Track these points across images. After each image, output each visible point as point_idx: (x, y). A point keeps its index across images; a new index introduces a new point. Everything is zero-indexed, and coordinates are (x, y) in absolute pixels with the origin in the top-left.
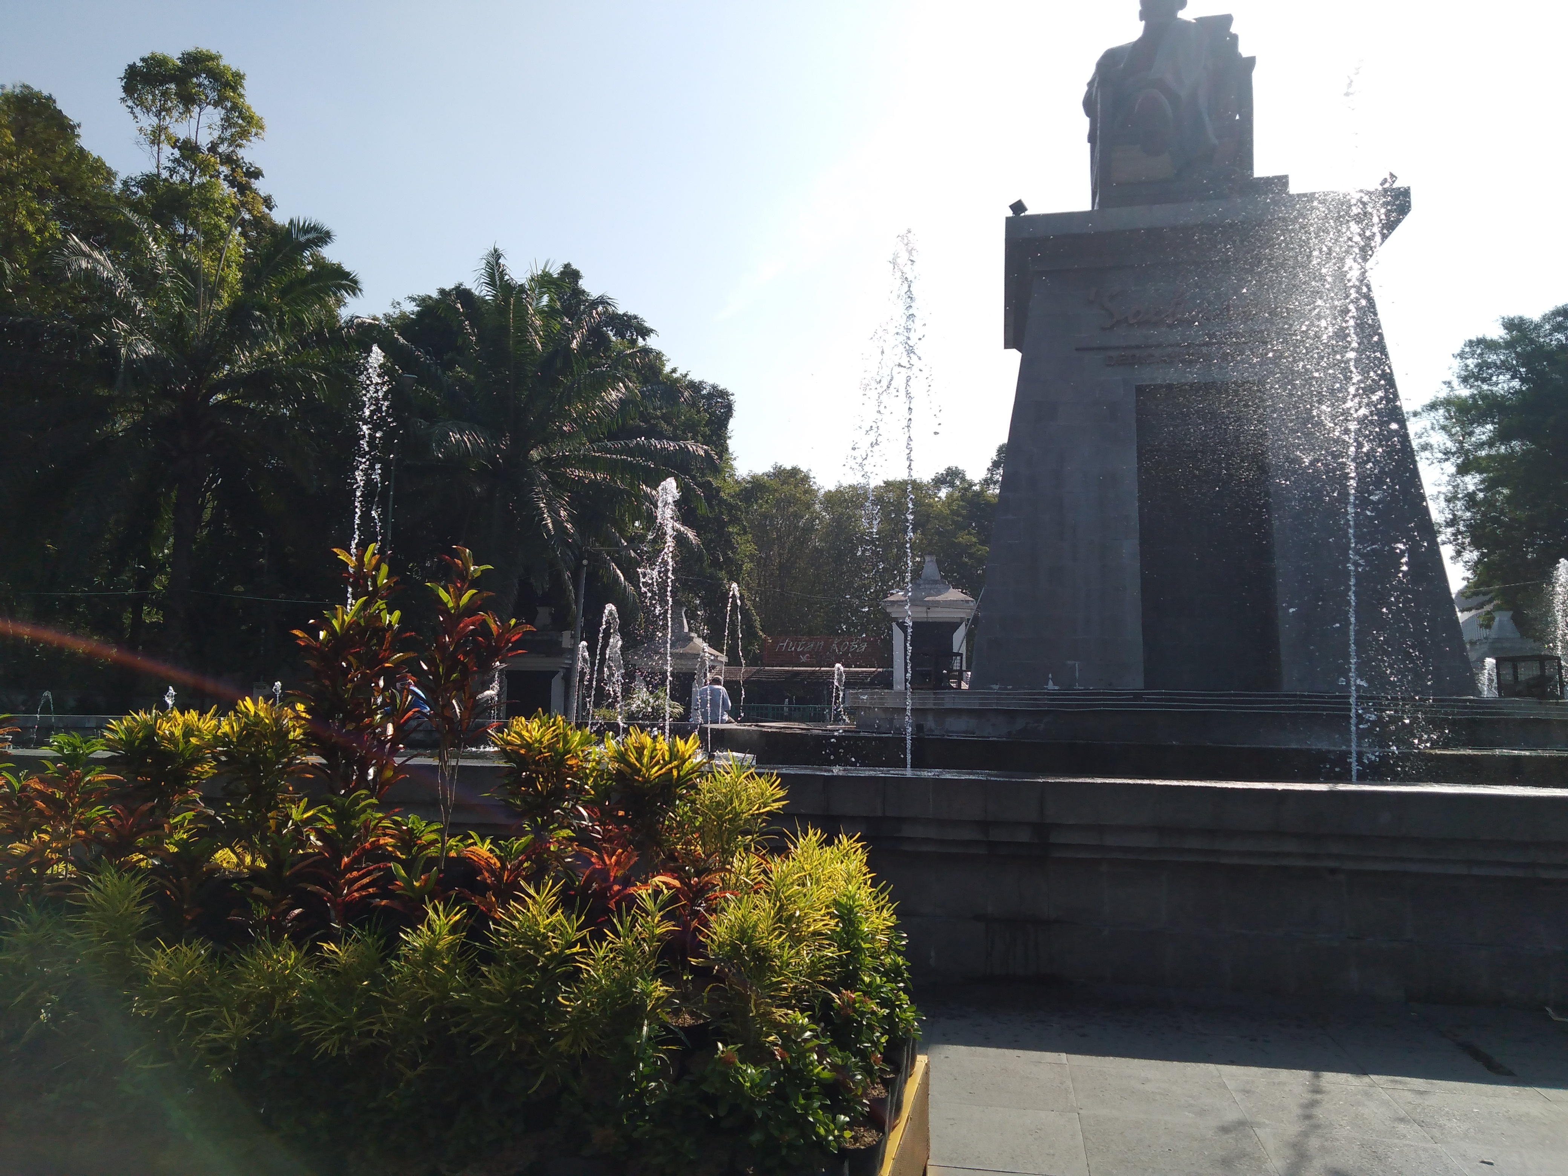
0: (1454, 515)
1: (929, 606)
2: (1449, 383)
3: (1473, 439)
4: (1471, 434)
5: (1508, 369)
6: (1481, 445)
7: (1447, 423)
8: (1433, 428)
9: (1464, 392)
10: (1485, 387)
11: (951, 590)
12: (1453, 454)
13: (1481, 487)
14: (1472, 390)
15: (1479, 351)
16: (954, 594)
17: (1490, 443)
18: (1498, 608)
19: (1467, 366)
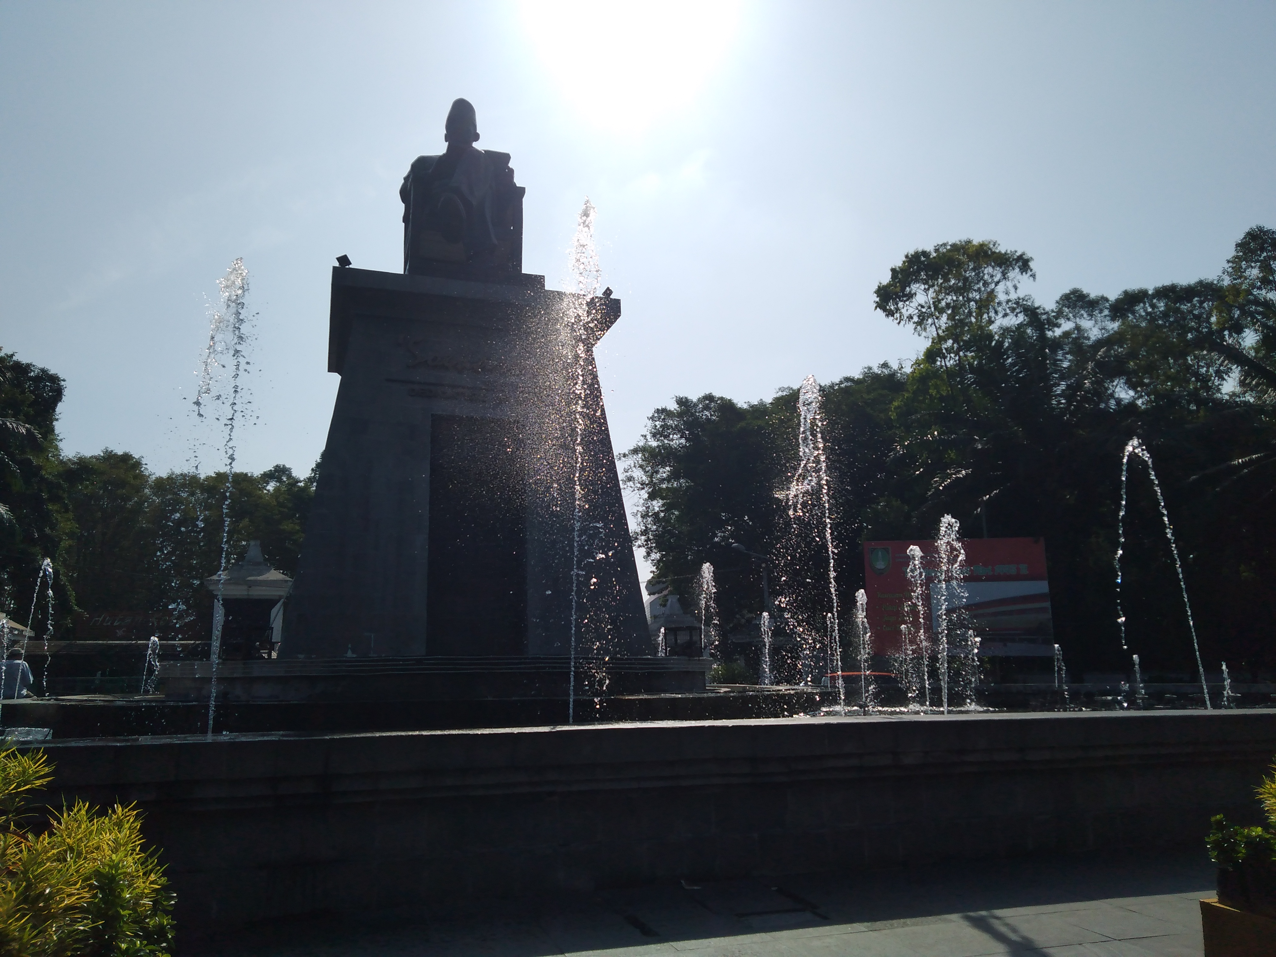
0: (646, 527)
1: (251, 584)
2: (645, 436)
3: (658, 476)
4: (657, 472)
5: (679, 431)
6: (662, 480)
7: (644, 463)
8: (635, 466)
9: (654, 444)
10: (666, 442)
11: (273, 571)
12: (647, 485)
13: (663, 509)
14: (658, 443)
15: (663, 417)
16: (275, 575)
17: (668, 479)
18: (671, 593)
19: (656, 426)
